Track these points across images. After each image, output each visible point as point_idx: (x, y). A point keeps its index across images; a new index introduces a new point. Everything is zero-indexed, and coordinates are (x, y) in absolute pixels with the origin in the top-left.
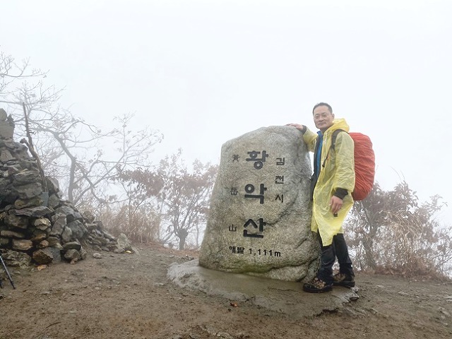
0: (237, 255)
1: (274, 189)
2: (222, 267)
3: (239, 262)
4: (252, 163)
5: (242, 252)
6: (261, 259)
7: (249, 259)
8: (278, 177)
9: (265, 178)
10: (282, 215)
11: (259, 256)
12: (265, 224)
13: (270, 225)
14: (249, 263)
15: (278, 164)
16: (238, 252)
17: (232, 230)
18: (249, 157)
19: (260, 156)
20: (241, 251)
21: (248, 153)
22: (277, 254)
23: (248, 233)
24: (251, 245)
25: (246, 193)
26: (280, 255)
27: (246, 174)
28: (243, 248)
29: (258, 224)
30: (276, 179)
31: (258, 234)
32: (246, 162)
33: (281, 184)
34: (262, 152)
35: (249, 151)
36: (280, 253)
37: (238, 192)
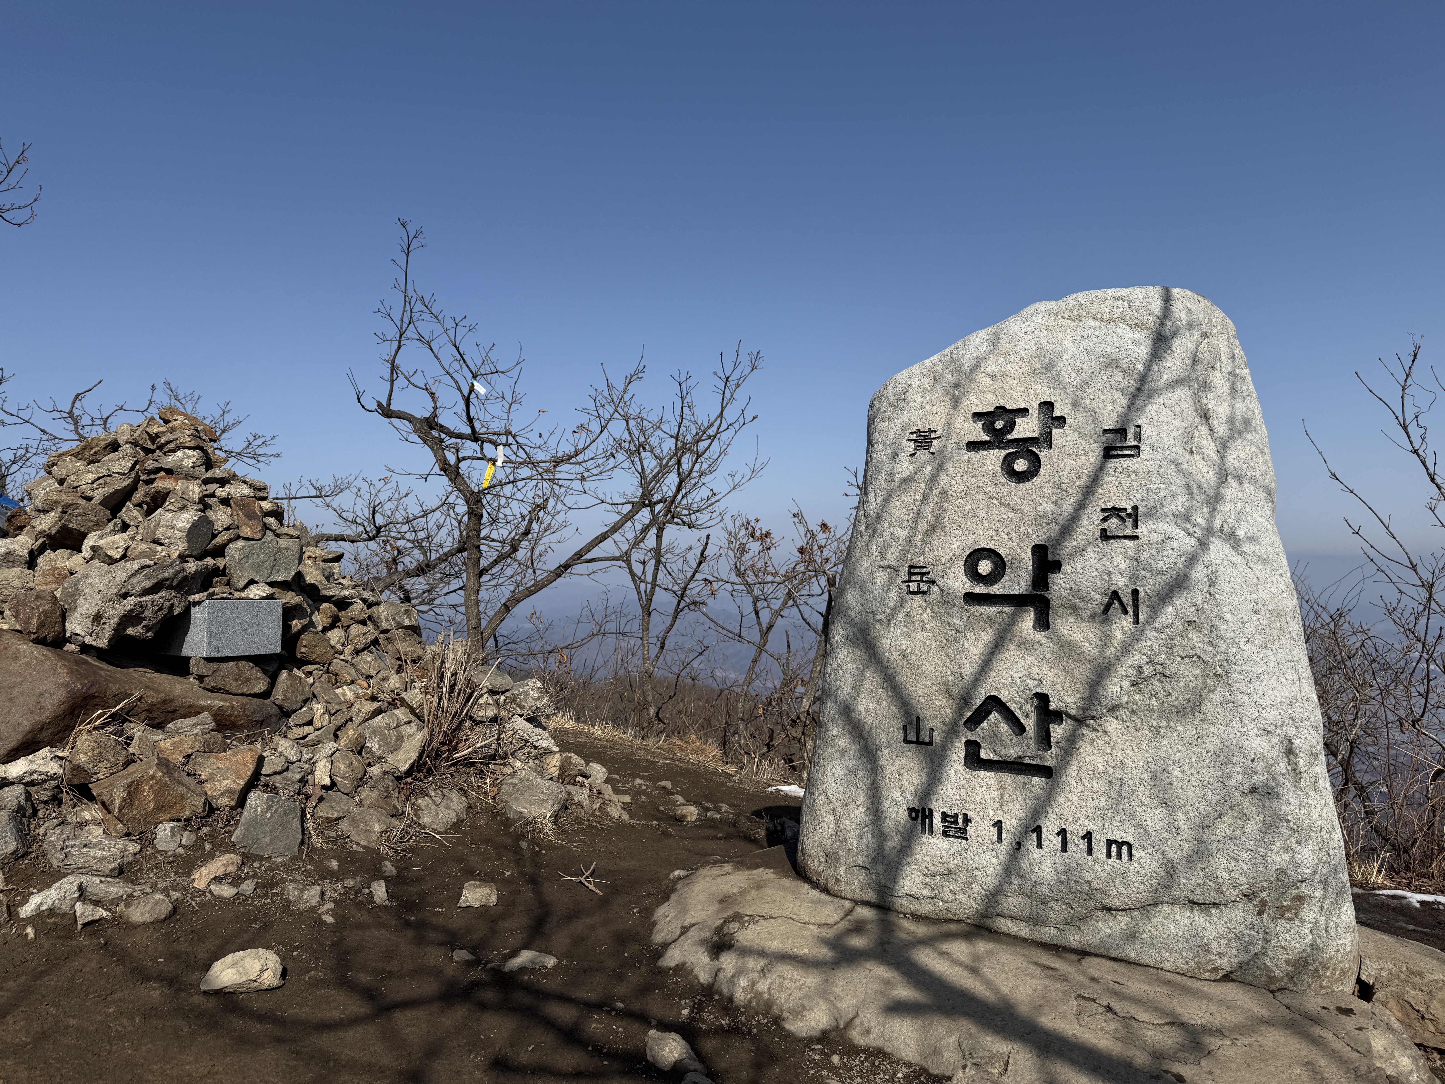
0: (943, 843)
1: (1093, 565)
2: (883, 886)
3: (948, 873)
4: (994, 457)
5: (962, 833)
6: (1047, 866)
7: (991, 863)
8: (1112, 512)
9: (1047, 519)
10: (1137, 680)
11: (1035, 853)
12: (1058, 716)
13: (1082, 721)
15: (1108, 453)
16: (945, 834)
19: (1027, 428)
20: (956, 827)
21: (977, 416)
22: (1114, 848)
23: (983, 755)
24: (1001, 805)
25: (968, 583)
26: (1131, 856)
27: (968, 507)
28: (965, 815)
29: (1027, 716)
30: (1104, 520)
31: (1027, 761)
32: (966, 457)
33: (1127, 542)
34: (1034, 410)
35: (980, 409)
36: (1130, 846)
37: (933, 582)
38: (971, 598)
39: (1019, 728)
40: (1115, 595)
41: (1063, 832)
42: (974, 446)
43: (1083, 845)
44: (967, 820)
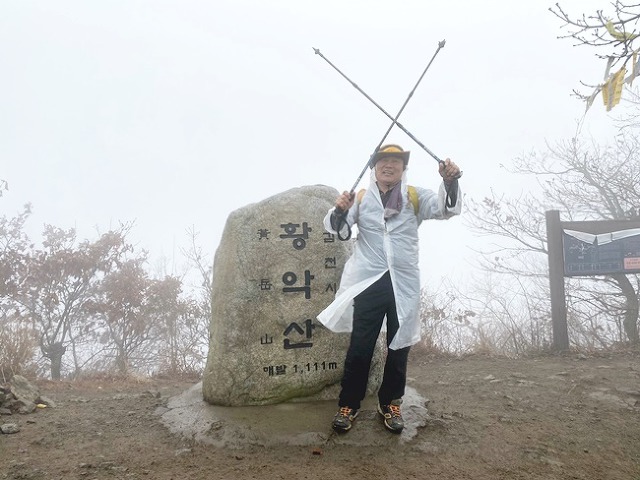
0: (277, 378)
2: (254, 400)
3: (278, 387)
4: (289, 241)
5: (283, 372)
7: (293, 380)
8: (328, 260)
9: (309, 262)
11: (308, 373)
12: (313, 327)
14: (294, 386)
15: (326, 240)
17: (267, 343)
18: (283, 232)
19: (299, 231)
20: (281, 370)
21: (282, 226)
22: (331, 365)
23: (290, 344)
24: (296, 359)
25: (284, 284)
26: (336, 367)
27: (283, 258)
28: (284, 366)
29: (304, 328)
30: (326, 262)
31: (304, 342)
32: (280, 240)
33: (333, 269)
34: (301, 225)
35: (283, 223)
36: (336, 364)
37: (271, 285)
38: (285, 290)
39: (301, 332)
40: (329, 286)
41: (316, 364)
42: (281, 236)
43: (322, 367)
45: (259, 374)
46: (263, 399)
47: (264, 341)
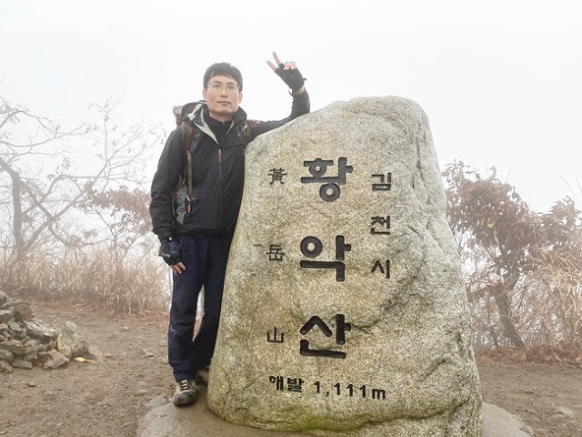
0: (288, 395)
1: (367, 247)
2: (255, 418)
3: (291, 409)
4: (314, 187)
5: (299, 389)
6: (342, 404)
7: (313, 403)
8: (377, 219)
9: (345, 222)
10: (388, 307)
11: (336, 398)
12: (349, 326)
13: (361, 328)
14: (315, 413)
15: (375, 187)
16: (289, 389)
17: (275, 341)
18: (307, 173)
19: (332, 171)
20: (296, 385)
21: (306, 163)
22: (376, 393)
23: (310, 348)
24: (319, 373)
25: (303, 255)
26: (384, 397)
27: (303, 214)
28: (300, 379)
29: (333, 326)
30: (373, 223)
31: (333, 350)
32: (301, 186)
33: (384, 236)
34: (336, 162)
35: (308, 159)
36: (384, 392)
37: (284, 254)
38: (304, 264)
39: (328, 333)
40: (378, 263)
41: (350, 387)
42: (304, 180)
43: (360, 392)
44: (301, 382)
45: (263, 385)
46: (268, 422)
47: (272, 338)
